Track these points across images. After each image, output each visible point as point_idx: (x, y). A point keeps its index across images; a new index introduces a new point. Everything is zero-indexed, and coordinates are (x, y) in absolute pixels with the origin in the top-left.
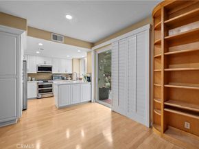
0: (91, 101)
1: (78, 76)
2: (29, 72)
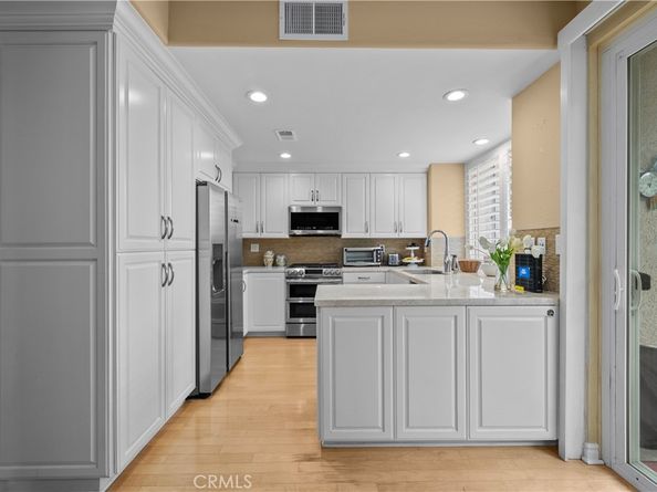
0: (553, 448)
1: (455, 249)
2: (265, 235)
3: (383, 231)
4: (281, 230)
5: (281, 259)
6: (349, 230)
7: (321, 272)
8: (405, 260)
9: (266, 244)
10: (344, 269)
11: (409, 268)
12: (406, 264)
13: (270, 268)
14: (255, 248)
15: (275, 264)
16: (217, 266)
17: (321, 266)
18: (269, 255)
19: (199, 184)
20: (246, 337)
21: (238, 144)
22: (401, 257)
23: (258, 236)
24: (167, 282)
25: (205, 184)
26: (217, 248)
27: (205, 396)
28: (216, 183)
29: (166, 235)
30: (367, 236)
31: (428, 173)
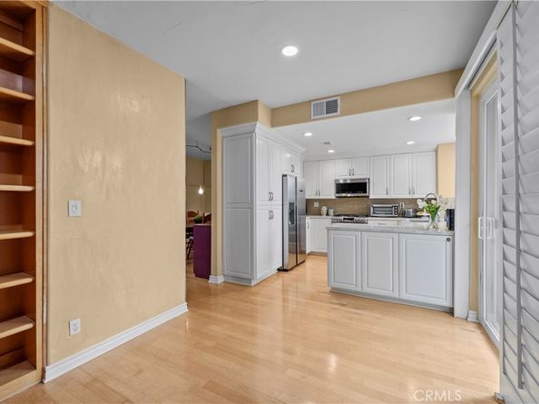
0: (452, 313)
2: (321, 197)
3: (400, 193)
4: (330, 193)
5: (331, 211)
6: (374, 192)
7: (352, 219)
8: (418, 214)
9: (323, 202)
10: (369, 218)
11: (422, 219)
12: (420, 217)
13: (325, 216)
14: (316, 205)
15: (327, 214)
16: (292, 213)
17: (354, 215)
18: (324, 209)
19: (284, 176)
20: (309, 254)
21: (303, 150)
22: (416, 211)
23: (317, 197)
24: (271, 218)
25: (286, 176)
26: (291, 205)
27: (286, 270)
28: (291, 173)
29: (271, 199)
30: (388, 197)
31: (436, 151)
